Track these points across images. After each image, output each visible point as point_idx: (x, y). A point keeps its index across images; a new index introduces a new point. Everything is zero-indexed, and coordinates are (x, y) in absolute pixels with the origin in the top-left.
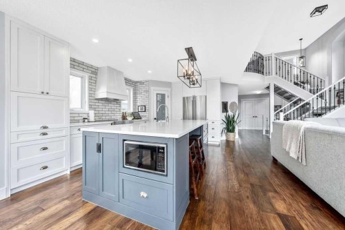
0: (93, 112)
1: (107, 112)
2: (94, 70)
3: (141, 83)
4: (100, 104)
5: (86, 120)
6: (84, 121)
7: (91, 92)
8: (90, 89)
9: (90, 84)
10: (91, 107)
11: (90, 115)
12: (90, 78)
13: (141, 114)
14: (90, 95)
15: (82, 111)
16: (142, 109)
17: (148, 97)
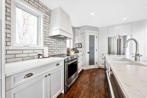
0: (47, 48)
1: (58, 48)
2: (48, 12)
3: (78, 28)
4: (53, 41)
5: (41, 57)
6: (39, 58)
7: (45, 30)
8: (45, 28)
9: (45, 22)
10: (45, 44)
11: (44, 51)
12: (45, 18)
13: (78, 49)
14: (45, 33)
15: (38, 47)
16: (79, 46)
17: (84, 38)
